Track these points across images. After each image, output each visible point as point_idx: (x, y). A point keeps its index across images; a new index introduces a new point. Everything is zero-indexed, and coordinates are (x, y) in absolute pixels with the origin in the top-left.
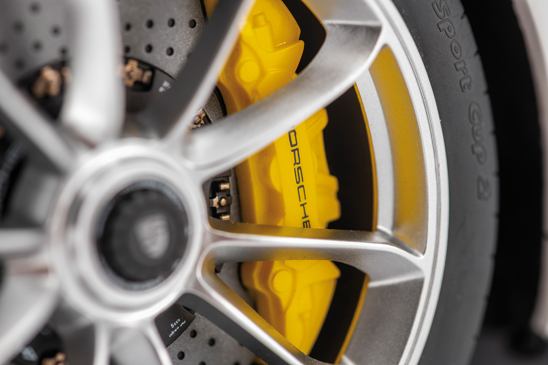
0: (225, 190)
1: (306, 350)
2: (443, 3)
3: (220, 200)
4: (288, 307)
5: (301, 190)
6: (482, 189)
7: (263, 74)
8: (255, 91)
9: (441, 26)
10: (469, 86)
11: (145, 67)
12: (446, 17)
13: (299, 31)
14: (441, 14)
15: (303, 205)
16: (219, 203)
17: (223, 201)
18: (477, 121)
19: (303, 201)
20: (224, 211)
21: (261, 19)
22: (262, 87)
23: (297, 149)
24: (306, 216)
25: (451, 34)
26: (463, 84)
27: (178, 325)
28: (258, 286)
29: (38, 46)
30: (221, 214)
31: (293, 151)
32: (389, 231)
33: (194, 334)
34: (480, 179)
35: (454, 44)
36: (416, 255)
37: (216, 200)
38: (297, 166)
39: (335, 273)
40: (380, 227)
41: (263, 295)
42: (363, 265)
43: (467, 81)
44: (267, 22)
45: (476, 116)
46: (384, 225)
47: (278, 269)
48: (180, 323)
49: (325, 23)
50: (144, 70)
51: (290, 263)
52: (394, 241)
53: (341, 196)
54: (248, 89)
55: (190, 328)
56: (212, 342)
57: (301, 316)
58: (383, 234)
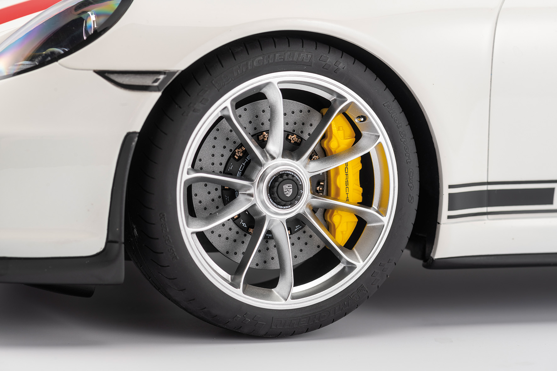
0: (322, 185)
1: (343, 244)
2: (404, 132)
3: (320, 188)
4: (337, 228)
5: (347, 188)
6: (410, 199)
7: (339, 147)
8: (335, 152)
9: (402, 140)
10: (410, 162)
11: (299, 138)
12: (404, 137)
13: (355, 135)
14: (402, 136)
15: (347, 194)
16: (319, 189)
17: (321, 188)
18: (411, 175)
19: (347, 192)
20: (321, 192)
21: (341, 128)
22: (338, 151)
23: (348, 174)
24: (348, 198)
25: (405, 143)
26: (407, 161)
27: (298, 227)
28: (328, 220)
29: (263, 124)
30: (319, 193)
31: (346, 174)
32: (376, 208)
33: (304, 232)
34: (410, 195)
35: (406, 147)
36: (383, 217)
37: (318, 188)
38: (347, 180)
39: (356, 220)
40: (373, 206)
41: (331, 224)
42: (365, 218)
43: (410, 160)
44: (343, 130)
45: (411, 173)
46: (375, 206)
47: (336, 214)
48: (299, 227)
49: (362, 132)
50: (298, 139)
51: (339, 212)
52: (377, 212)
53: (363, 195)
54: (333, 150)
55: (303, 229)
56: (311, 236)
57: (342, 232)
58: (375, 209)
